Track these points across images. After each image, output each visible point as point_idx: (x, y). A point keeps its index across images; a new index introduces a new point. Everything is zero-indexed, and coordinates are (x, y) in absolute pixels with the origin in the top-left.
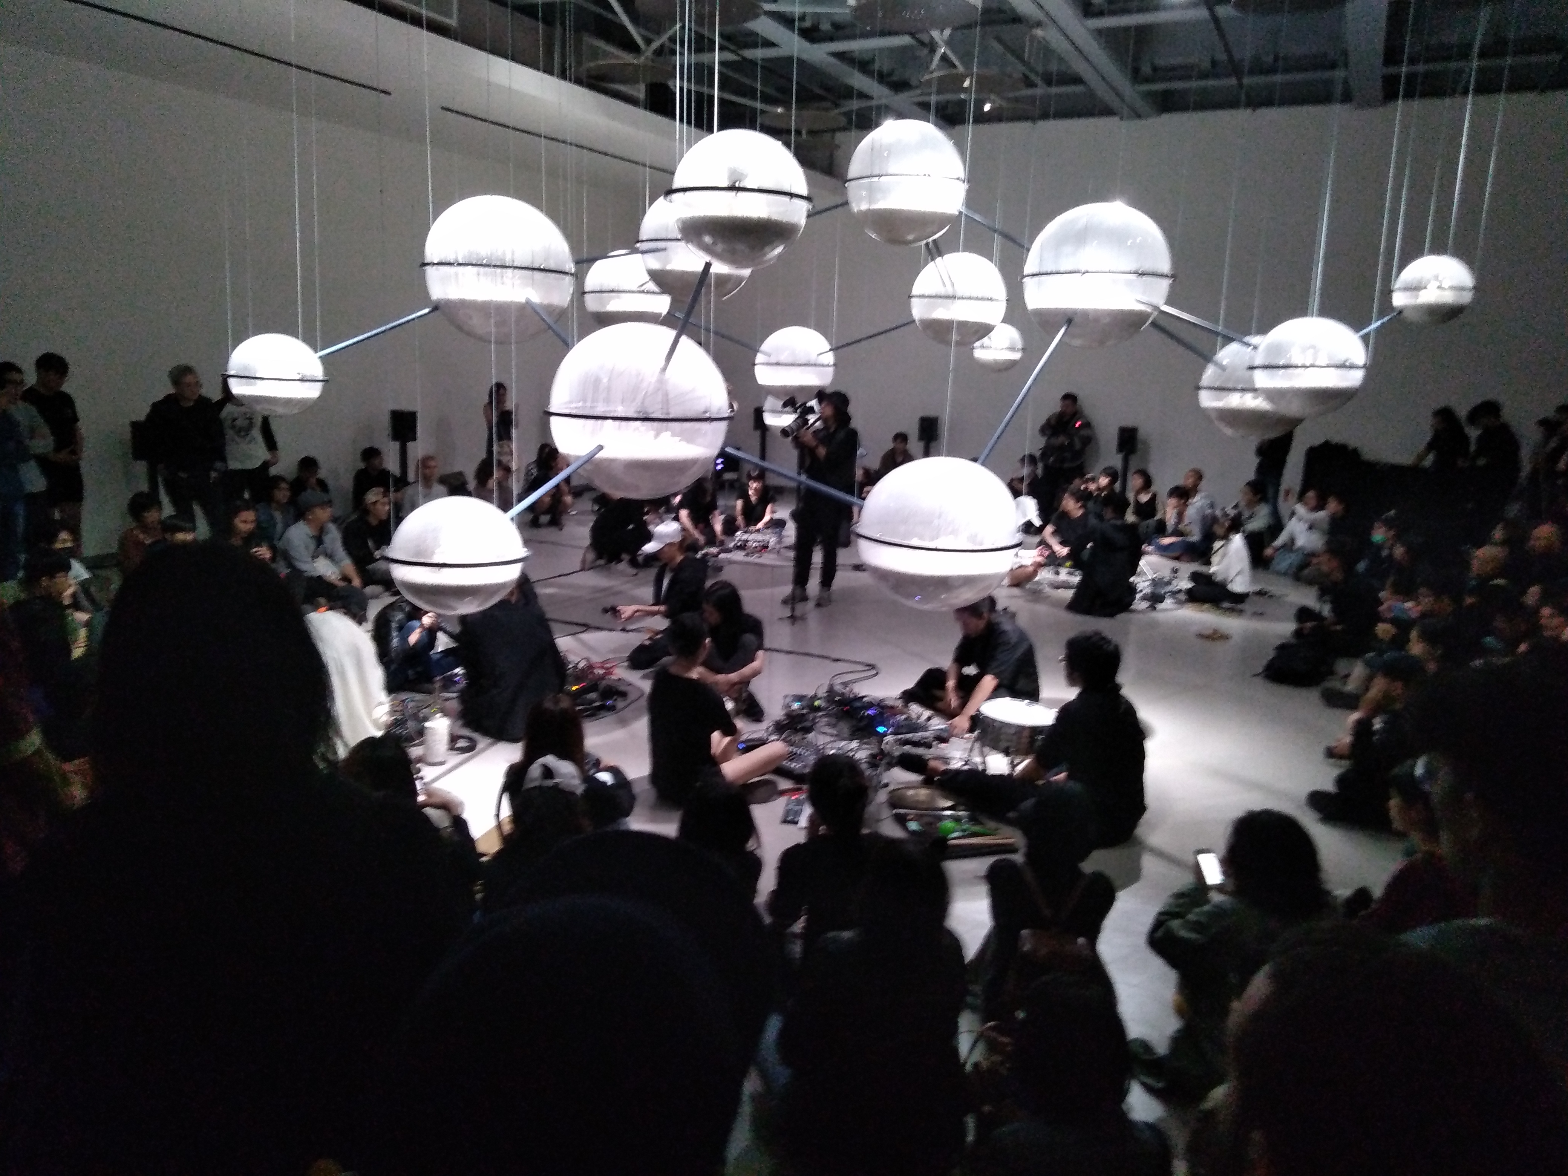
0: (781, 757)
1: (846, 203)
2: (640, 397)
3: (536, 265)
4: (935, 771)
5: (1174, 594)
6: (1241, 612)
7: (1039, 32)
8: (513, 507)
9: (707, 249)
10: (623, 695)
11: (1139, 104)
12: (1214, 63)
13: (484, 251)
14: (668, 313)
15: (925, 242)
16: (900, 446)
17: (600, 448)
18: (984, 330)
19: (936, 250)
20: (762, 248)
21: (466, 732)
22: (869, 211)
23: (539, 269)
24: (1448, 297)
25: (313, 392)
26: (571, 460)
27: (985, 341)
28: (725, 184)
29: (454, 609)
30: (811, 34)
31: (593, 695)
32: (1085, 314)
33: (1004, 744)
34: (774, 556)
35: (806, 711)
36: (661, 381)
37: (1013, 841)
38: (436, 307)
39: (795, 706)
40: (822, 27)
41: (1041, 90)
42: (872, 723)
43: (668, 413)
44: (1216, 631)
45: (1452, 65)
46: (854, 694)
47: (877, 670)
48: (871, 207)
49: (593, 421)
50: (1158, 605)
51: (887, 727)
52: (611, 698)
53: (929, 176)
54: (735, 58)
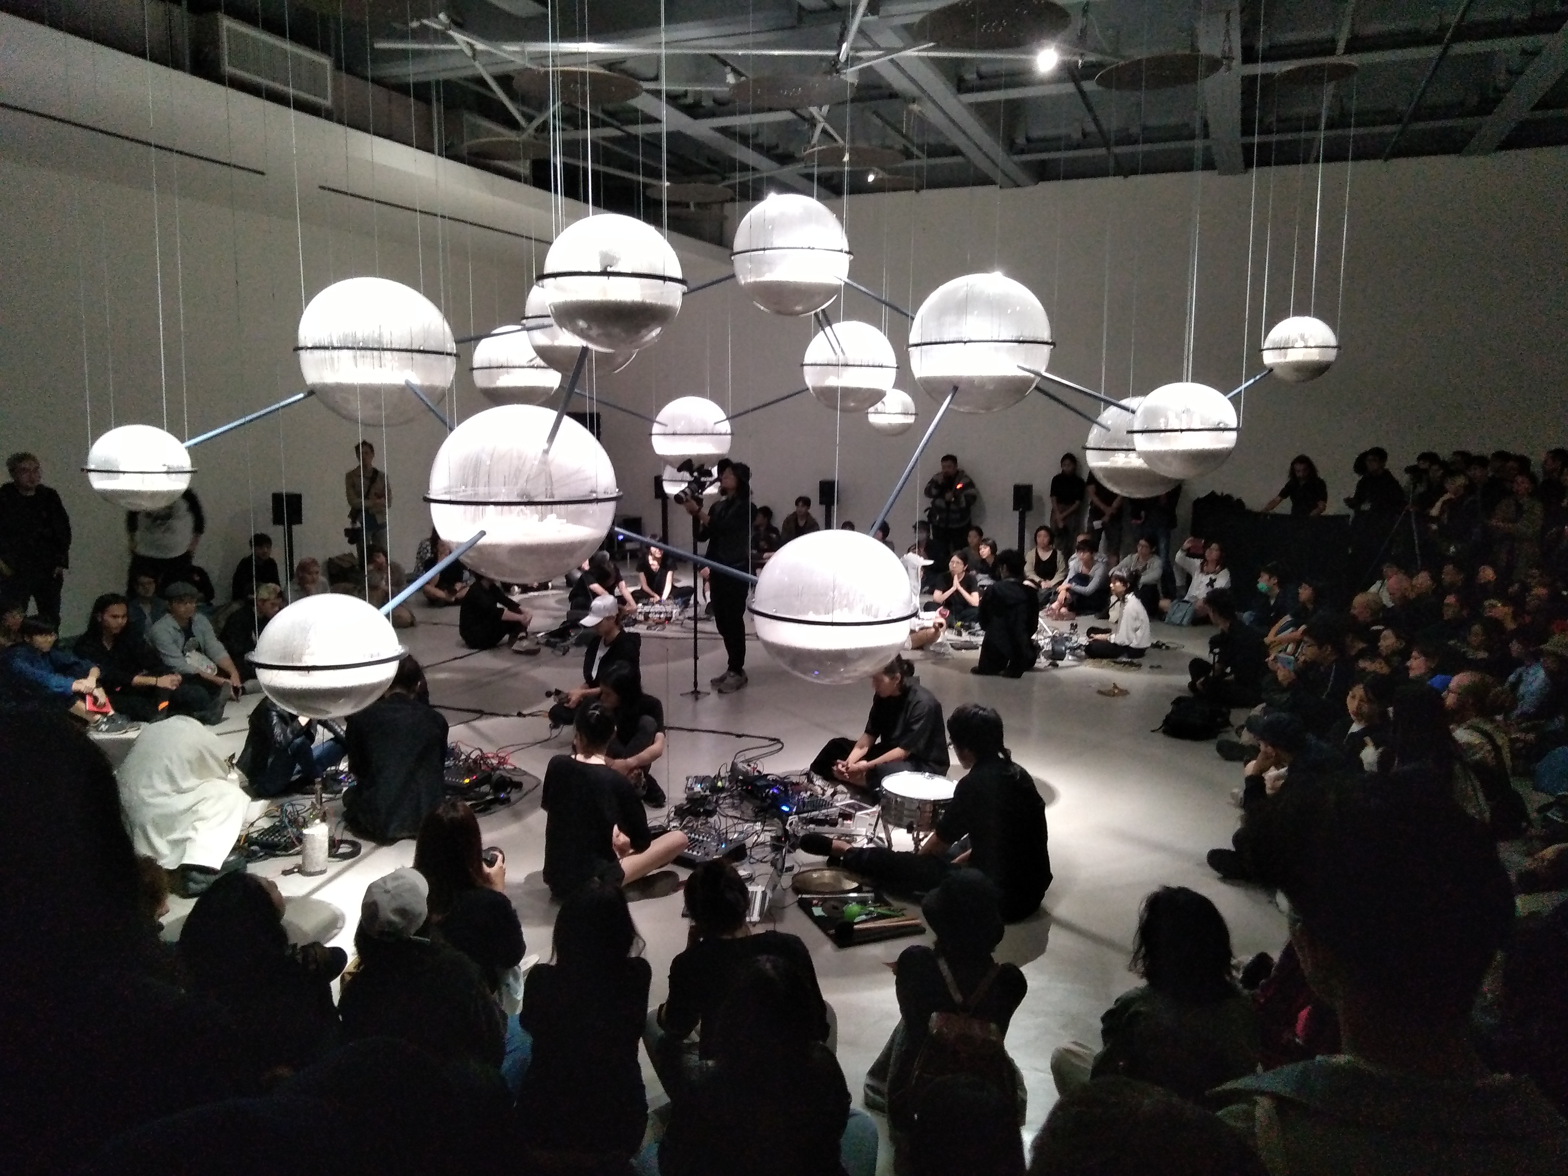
0: (682, 846)
1: (733, 276)
2: (522, 483)
3: (415, 347)
4: (840, 851)
5: (1073, 650)
6: (1139, 666)
7: (915, 107)
9: (582, 334)
10: (519, 785)
11: (1019, 174)
12: (1085, 135)
13: (361, 332)
14: (560, 386)
15: (813, 312)
16: (803, 511)
17: (483, 533)
18: (876, 396)
19: (825, 320)
20: (638, 332)
21: (349, 836)
22: (756, 284)
23: (419, 351)
24: (1314, 355)
26: (454, 546)
27: (879, 406)
28: (597, 269)
30: (694, 110)
31: (485, 788)
32: (970, 382)
33: (906, 821)
34: (677, 628)
35: (708, 793)
36: (544, 463)
37: (918, 921)
38: (311, 392)
39: (698, 788)
40: (704, 104)
41: (925, 162)
42: (776, 802)
43: (552, 496)
44: (1115, 687)
45: (1303, 135)
46: (758, 771)
47: (782, 744)
48: (758, 280)
49: (474, 507)
50: (1059, 662)
51: (792, 806)
52: (504, 790)
53: (813, 248)
54: (622, 134)
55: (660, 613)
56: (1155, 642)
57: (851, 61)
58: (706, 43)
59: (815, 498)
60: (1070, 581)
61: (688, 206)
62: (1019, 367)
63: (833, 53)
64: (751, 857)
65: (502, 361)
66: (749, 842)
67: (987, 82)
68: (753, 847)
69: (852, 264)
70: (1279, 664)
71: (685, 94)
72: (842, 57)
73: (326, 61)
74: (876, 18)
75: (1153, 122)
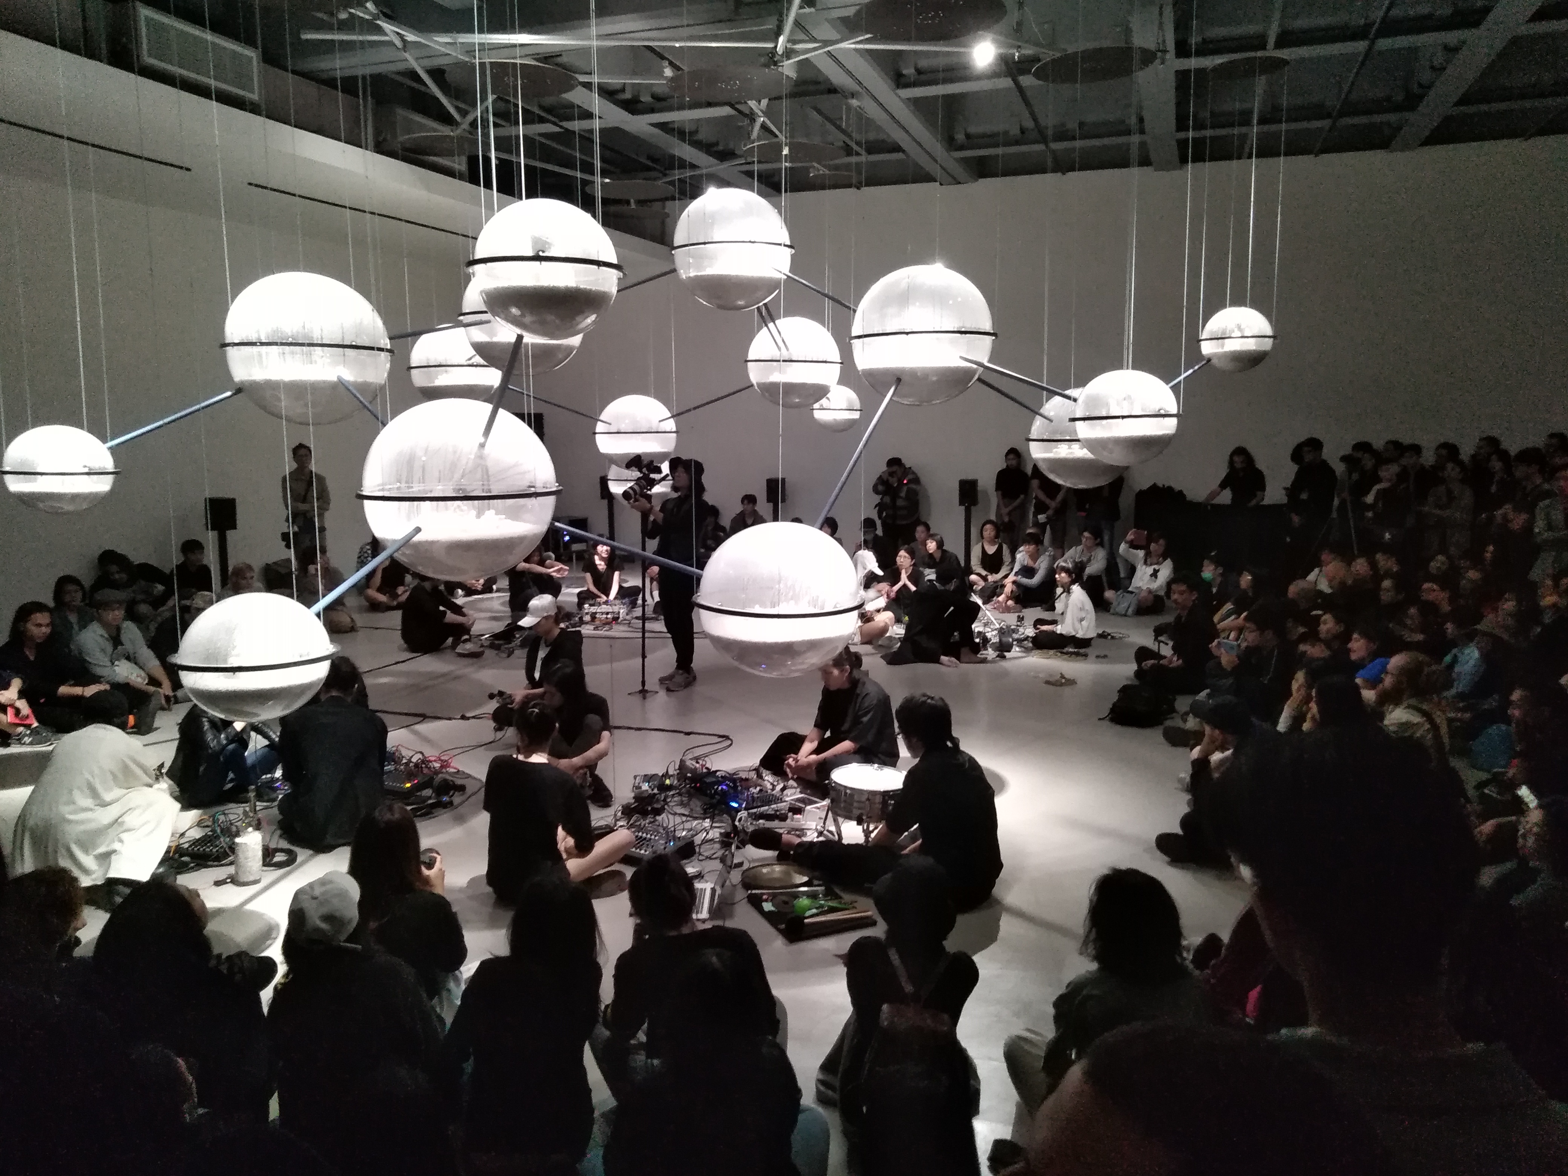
0: (628, 845)
1: (674, 271)
2: (457, 476)
3: (347, 342)
4: (790, 845)
5: (1020, 641)
6: (1086, 655)
7: (854, 102)
9: (515, 322)
10: (462, 788)
11: (958, 170)
12: (1023, 131)
13: (290, 328)
15: (755, 307)
16: (749, 507)
17: (418, 530)
18: (821, 392)
19: (768, 316)
20: (574, 316)
21: (284, 845)
22: (697, 278)
23: (351, 347)
24: (1250, 345)
25: (103, 485)
26: (388, 543)
27: (824, 401)
28: (530, 253)
29: (257, 715)
30: (632, 106)
31: (427, 792)
32: (914, 374)
33: (856, 812)
34: (625, 628)
35: (656, 791)
36: (481, 457)
37: (869, 913)
38: (239, 390)
39: (645, 787)
40: (642, 99)
41: (864, 158)
42: (725, 798)
43: (490, 490)
44: (1062, 677)
45: (1236, 131)
46: (707, 768)
47: (731, 740)
48: (699, 274)
49: (408, 503)
50: (1006, 654)
51: (741, 801)
52: (447, 794)
53: (754, 242)
54: (557, 129)
55: (607, 613)
56: (1100, 632)
57: (789, 53)
58: (643, 34)
59: (761, 495)
60: (1016, 574)
61: (628, 202)
62: (961, 357)
63: (770, 45)
64: (700, 854)
65: (441, 360)
66: (698, 840)
67: (925, 77)
68: (701, 844)
69: (793, 257)
70: (1222, 650)
71: (623, 90)
72: (780, 49)
73: (251, 53)
74: (813, 10)
75: (1090, 118)
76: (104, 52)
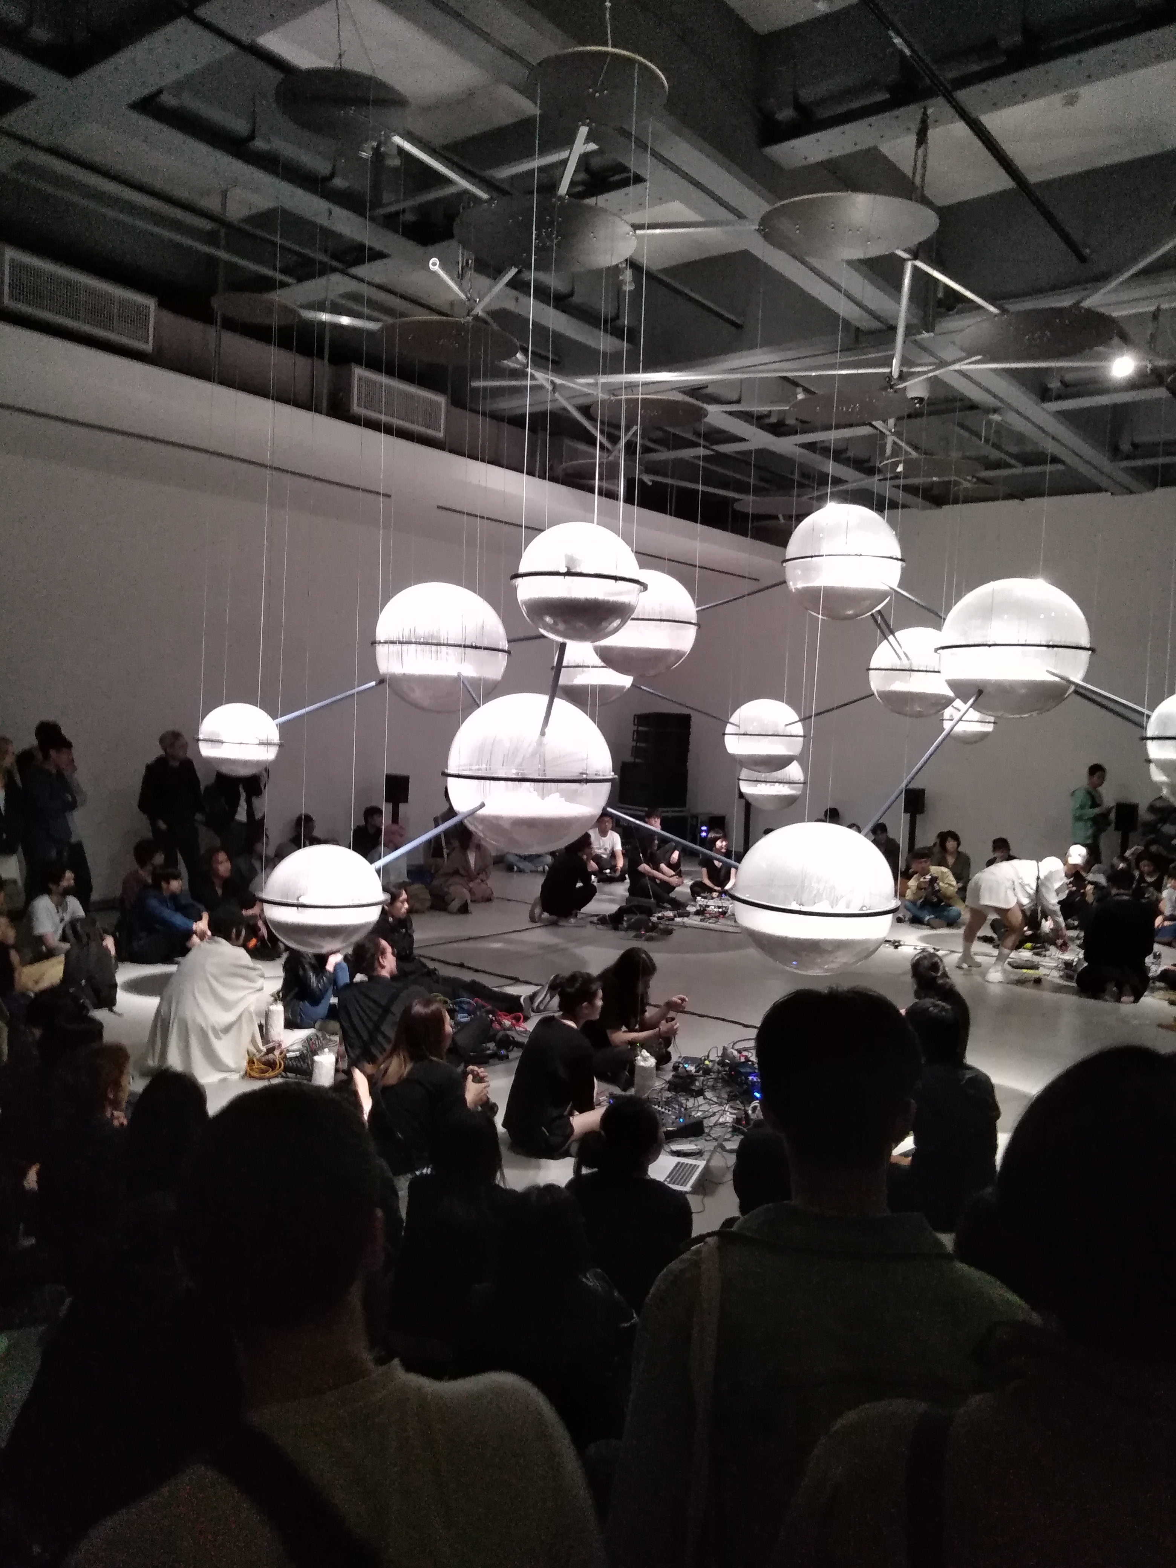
1: (784, 582)
2: (518, 760)
3: (468, 643)
7: (996, 417)
8: (380, 858)
11: (1126, 479)
13: (422, 631)
14: (632, 685)
17: (482, 805)
18: (941, 703)
19: (886, 629)
23: (471, 647)
25: (269, 754)
28: (562, 570)
30: (779, 429)
34: (731, 923)
35: (698, 1073)
36: (540, 744)
38: (382, 681)
39: (688, 1067)
40: (787, 423)
41: (1019, 470)
42: (751, 1088)
43: (545, 774)
46: (747, 1061)
48: (808, 585)
49: (476, 781)
52: (506, 1049)
53: (861, 555)
54: (711, 453)
55: (721, 908)
57: (907, 376)
58: (776, 366)
61: (776, 518)
62: (1048, 671)
63: (883, 370)
64: (708, 1135)
65: (579, 661)
66: (706, 1123)
67: (1070, 389)
68: (712, 1126)
69: (904, 571)
71: (769, 414)
72: (895, 374)
73: (441, 400)
74: (932, 334)
76: (325, 404)
